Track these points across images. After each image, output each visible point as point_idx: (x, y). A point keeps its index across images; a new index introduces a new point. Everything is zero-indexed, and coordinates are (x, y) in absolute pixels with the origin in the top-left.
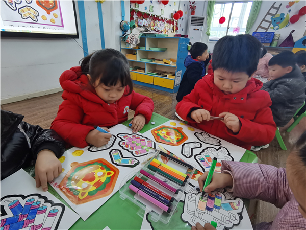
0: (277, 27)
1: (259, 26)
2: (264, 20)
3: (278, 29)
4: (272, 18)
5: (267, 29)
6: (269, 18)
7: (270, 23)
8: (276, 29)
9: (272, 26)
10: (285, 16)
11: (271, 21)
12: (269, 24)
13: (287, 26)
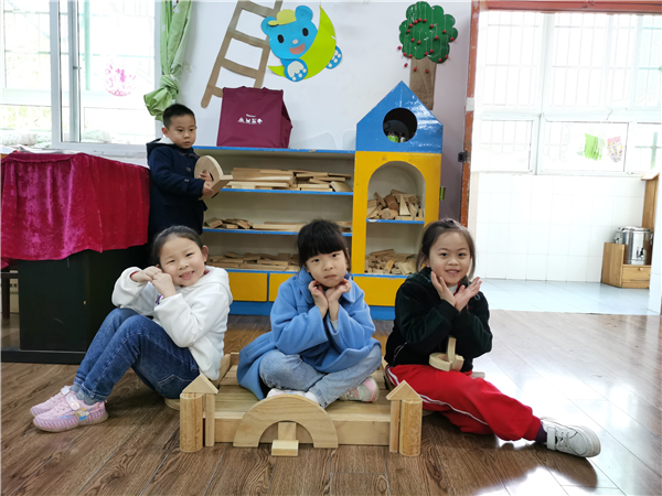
0: (295, 67)
1: (222, 62)
2: (232, 34)
3: (305, 75)
4: (266, 27)
5: (258, 74)
6: (251, 24)
7: (266, 48)
8: (298, 80)
9: (273, 61)
10: (316, 21)
11: (263, 37)
12: (260, 50)
13: (334, 65)
